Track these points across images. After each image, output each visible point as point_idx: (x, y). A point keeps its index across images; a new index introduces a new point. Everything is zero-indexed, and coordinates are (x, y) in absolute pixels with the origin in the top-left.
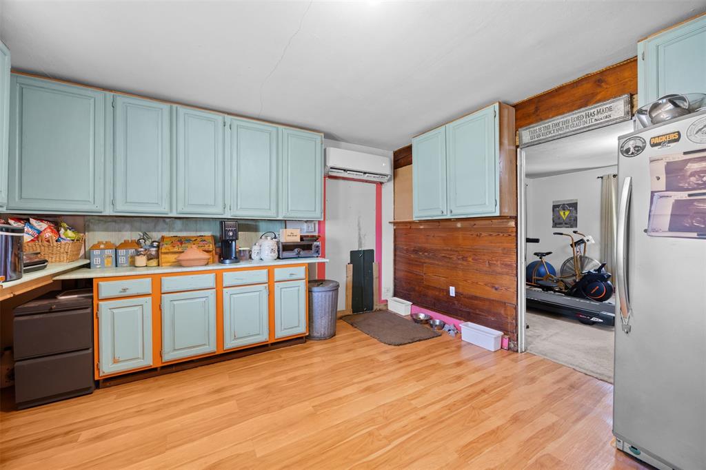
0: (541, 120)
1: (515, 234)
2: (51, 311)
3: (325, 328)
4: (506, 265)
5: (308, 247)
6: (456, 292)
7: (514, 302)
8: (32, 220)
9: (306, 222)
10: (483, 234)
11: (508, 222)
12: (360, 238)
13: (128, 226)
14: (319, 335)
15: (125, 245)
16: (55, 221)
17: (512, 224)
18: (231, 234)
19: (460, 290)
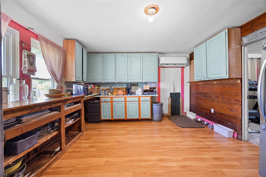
0: (254, 31)
1: (241, 86)
2: (93, 104)
3: (157, 118)
4: (237, 100)
5: (152, 91)
6: (214, 111)
7: (240, 117)
8: (91, 84)
9: (153, 83)
10: (226, 86)
11: (237, 81)
12: (174, 88)
13: (107, 85)
14: (155, 120)
15: (107, 90)
16: (94, 84)
17: (239, 81)
18: (129, 87)
19: (216, 111)
